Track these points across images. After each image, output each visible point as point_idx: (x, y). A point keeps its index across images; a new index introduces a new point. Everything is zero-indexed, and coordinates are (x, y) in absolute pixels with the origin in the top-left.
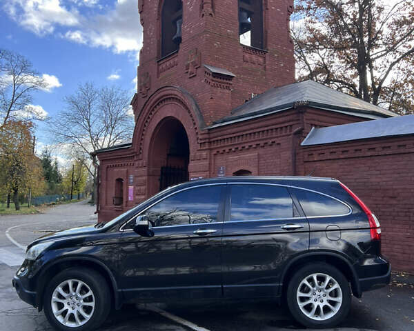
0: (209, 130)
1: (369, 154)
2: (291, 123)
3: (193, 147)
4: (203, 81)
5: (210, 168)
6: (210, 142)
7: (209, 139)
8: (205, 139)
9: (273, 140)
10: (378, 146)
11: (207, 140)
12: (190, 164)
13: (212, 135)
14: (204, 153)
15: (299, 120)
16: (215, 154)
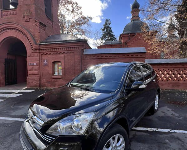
0: (40, 45)
1: (106, 58)
2: (79, 46)
3: (29, 51)
4: (34, 25)
5: (39, 60)
6: (39, 50)
7: (39, 48)
8: (37, 48)
9: (71, 51)
10: (108, 56)
11: (38, 49)
12: (27, 58)
13: (40, 47)
14: (36, 54)
15: (83, 45)
16: (42, 55)
